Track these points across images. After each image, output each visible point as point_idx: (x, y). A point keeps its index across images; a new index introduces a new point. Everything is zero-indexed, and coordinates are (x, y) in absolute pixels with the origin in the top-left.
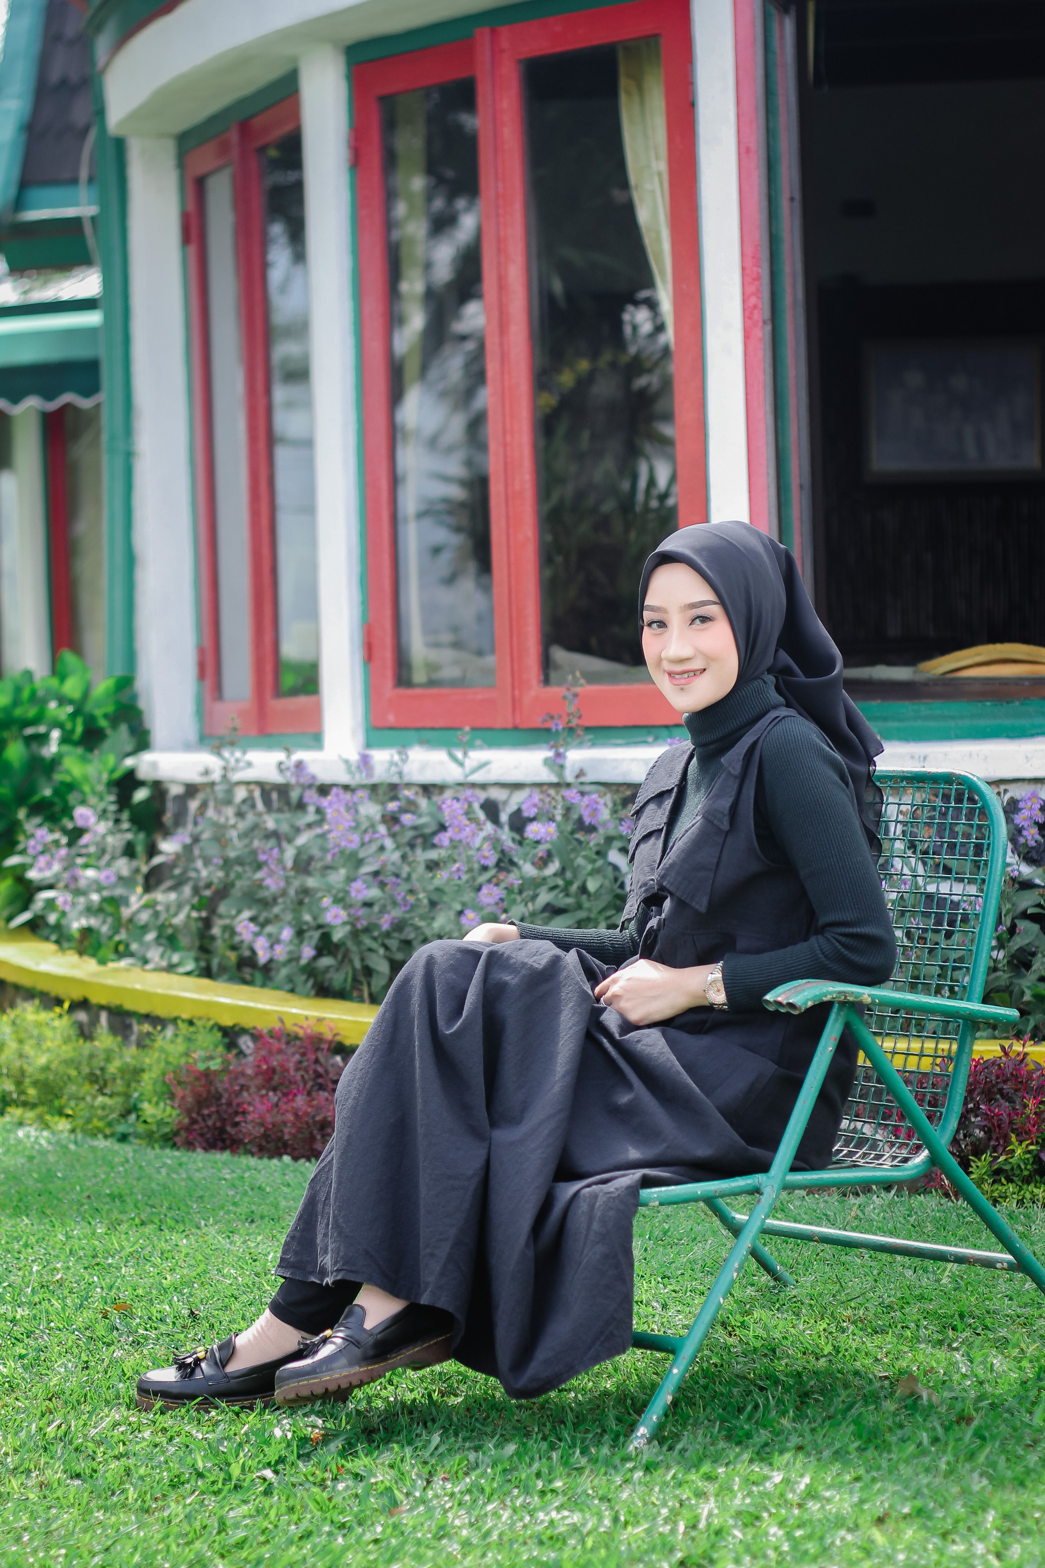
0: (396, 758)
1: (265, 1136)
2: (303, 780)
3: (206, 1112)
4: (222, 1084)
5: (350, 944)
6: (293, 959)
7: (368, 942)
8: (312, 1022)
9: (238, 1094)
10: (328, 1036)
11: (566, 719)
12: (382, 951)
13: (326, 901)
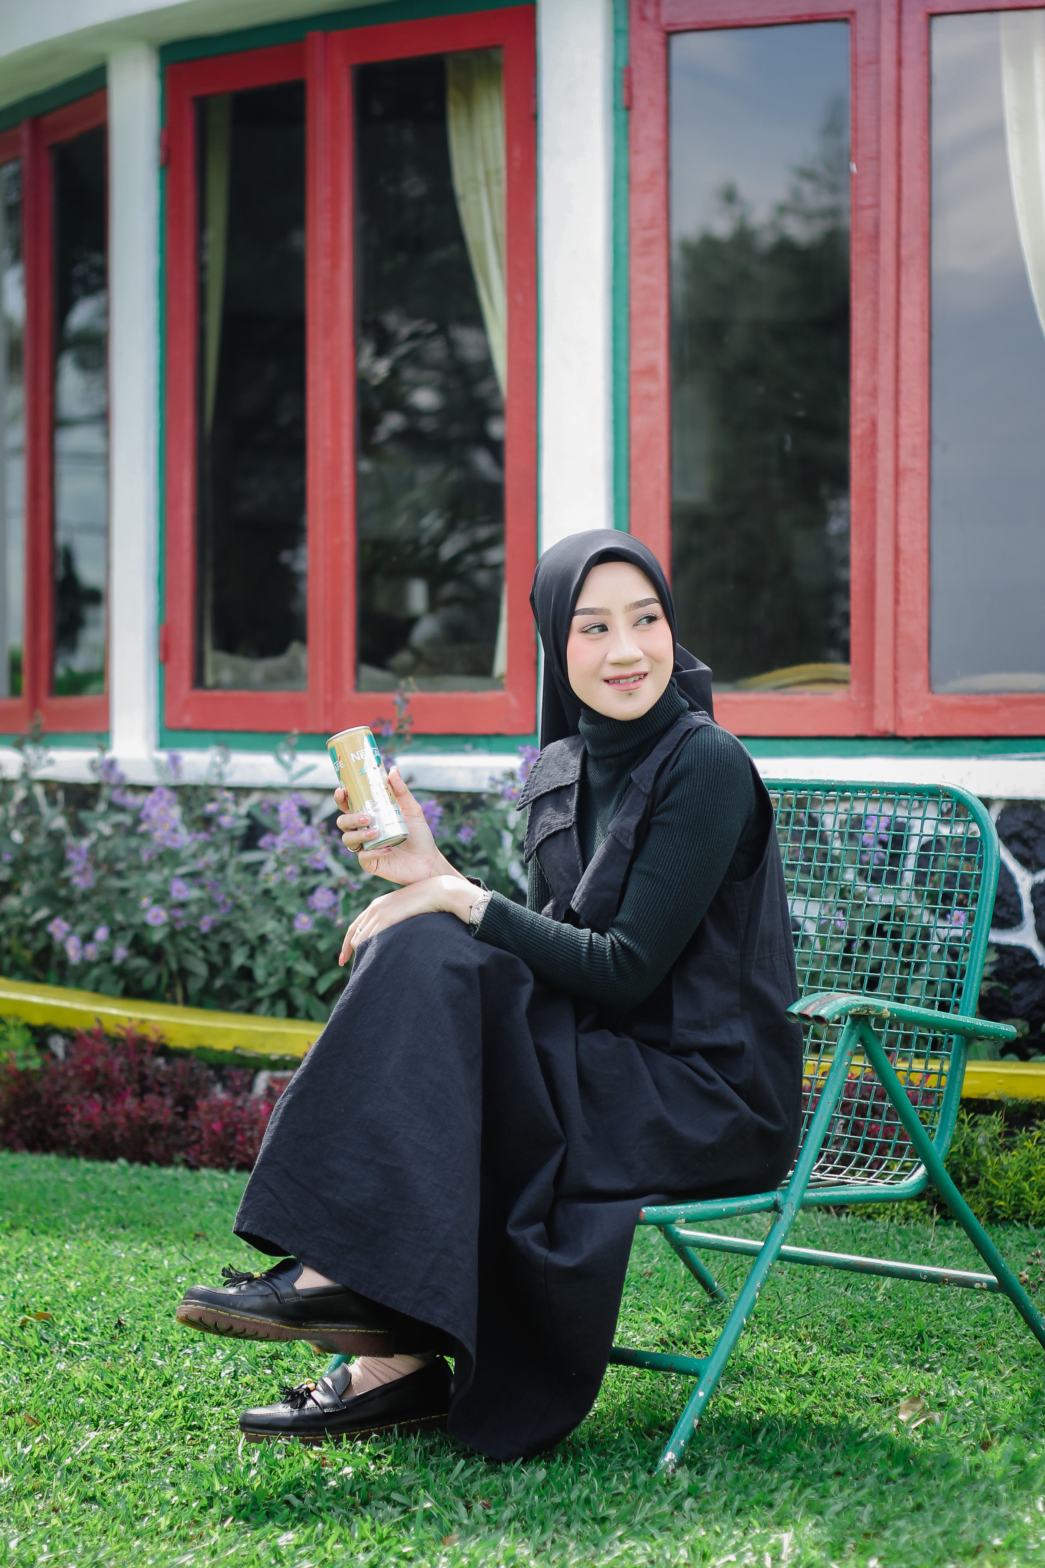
0: (218, 759)
1: (94, 1138)
2: (114, 780)
3: (25, 1112)
4: (43, 1085)
5: (168, 946)
6: (108, 959)
7: (187, 944)
8: (135, 1023)
9: (58, 1094)
10: (153, 1037)
11: (397, 724)
12: (200, 953)
13: (145, 901)
